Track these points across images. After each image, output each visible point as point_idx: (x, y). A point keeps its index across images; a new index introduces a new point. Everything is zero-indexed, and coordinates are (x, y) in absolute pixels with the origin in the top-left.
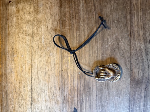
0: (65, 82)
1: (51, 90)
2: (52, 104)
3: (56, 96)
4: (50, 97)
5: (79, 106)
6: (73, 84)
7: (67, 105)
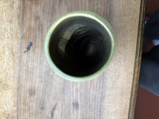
0: (25, 23)
1: (13, 29)
2: (13, 40)
3: (17, 33)
4: (11, 35)
5: (34, 41)
6: (31, 24)
7: (25, 40)
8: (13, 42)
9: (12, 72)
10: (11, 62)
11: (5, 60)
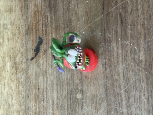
0: (29, 5)
1: (13, 22)
2: (15, 42)
3: (19, 28)
4: (12, 32)
5: (44, 32)
6: (37, 4)
7: (31, 36)
8: (15, 45)
9: (15, 102)
10: (13, 82)
11: (6, 81)
